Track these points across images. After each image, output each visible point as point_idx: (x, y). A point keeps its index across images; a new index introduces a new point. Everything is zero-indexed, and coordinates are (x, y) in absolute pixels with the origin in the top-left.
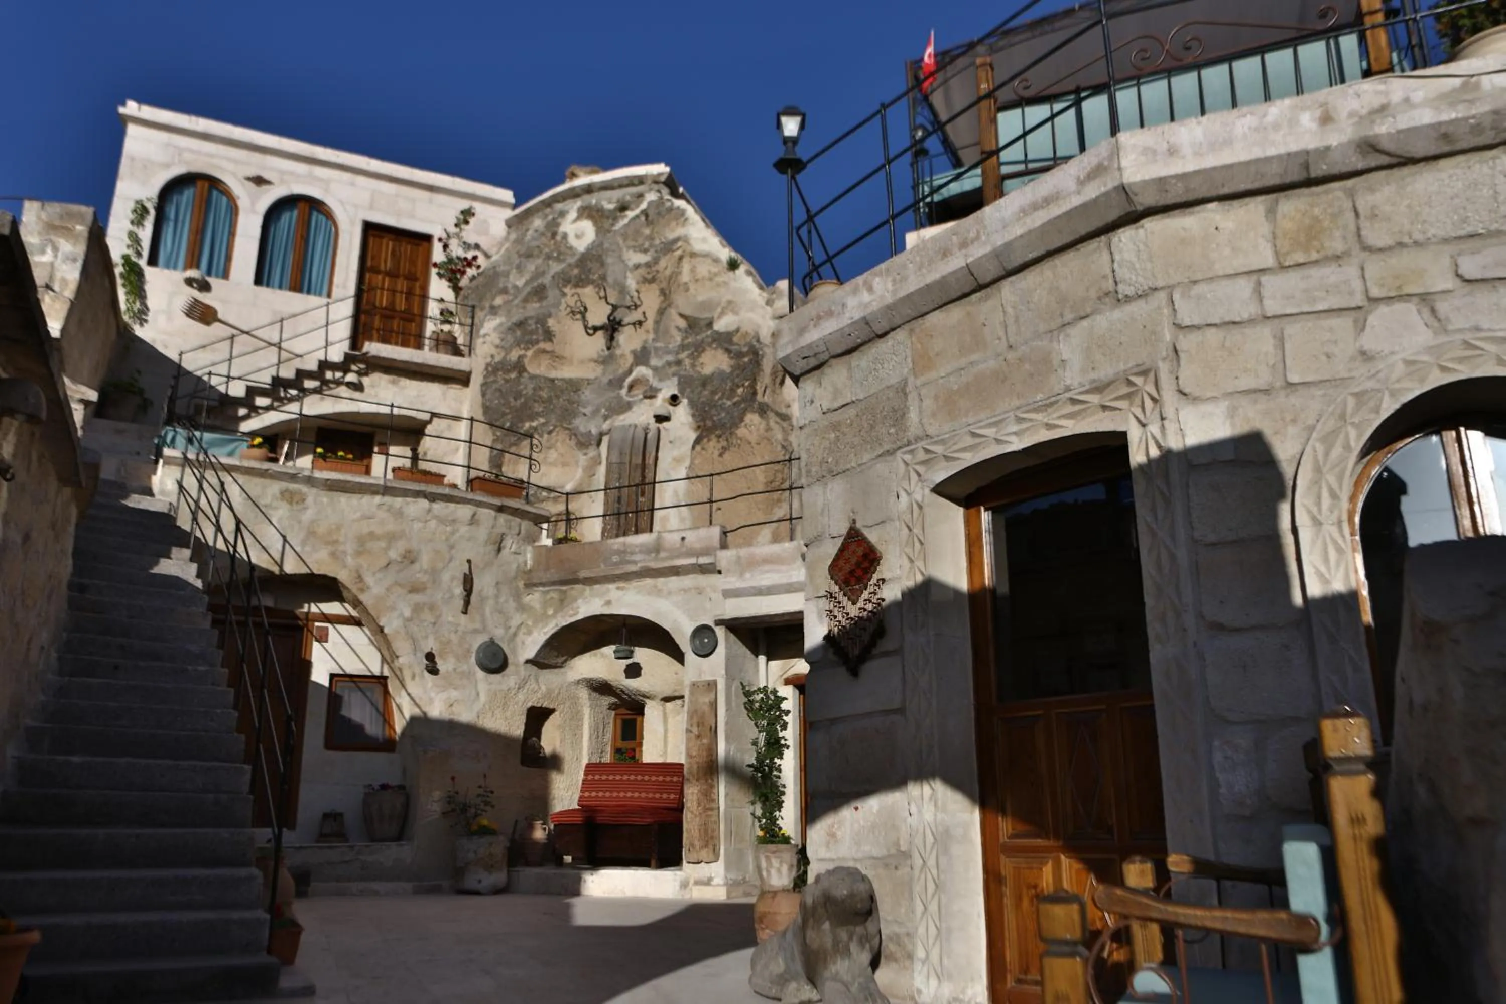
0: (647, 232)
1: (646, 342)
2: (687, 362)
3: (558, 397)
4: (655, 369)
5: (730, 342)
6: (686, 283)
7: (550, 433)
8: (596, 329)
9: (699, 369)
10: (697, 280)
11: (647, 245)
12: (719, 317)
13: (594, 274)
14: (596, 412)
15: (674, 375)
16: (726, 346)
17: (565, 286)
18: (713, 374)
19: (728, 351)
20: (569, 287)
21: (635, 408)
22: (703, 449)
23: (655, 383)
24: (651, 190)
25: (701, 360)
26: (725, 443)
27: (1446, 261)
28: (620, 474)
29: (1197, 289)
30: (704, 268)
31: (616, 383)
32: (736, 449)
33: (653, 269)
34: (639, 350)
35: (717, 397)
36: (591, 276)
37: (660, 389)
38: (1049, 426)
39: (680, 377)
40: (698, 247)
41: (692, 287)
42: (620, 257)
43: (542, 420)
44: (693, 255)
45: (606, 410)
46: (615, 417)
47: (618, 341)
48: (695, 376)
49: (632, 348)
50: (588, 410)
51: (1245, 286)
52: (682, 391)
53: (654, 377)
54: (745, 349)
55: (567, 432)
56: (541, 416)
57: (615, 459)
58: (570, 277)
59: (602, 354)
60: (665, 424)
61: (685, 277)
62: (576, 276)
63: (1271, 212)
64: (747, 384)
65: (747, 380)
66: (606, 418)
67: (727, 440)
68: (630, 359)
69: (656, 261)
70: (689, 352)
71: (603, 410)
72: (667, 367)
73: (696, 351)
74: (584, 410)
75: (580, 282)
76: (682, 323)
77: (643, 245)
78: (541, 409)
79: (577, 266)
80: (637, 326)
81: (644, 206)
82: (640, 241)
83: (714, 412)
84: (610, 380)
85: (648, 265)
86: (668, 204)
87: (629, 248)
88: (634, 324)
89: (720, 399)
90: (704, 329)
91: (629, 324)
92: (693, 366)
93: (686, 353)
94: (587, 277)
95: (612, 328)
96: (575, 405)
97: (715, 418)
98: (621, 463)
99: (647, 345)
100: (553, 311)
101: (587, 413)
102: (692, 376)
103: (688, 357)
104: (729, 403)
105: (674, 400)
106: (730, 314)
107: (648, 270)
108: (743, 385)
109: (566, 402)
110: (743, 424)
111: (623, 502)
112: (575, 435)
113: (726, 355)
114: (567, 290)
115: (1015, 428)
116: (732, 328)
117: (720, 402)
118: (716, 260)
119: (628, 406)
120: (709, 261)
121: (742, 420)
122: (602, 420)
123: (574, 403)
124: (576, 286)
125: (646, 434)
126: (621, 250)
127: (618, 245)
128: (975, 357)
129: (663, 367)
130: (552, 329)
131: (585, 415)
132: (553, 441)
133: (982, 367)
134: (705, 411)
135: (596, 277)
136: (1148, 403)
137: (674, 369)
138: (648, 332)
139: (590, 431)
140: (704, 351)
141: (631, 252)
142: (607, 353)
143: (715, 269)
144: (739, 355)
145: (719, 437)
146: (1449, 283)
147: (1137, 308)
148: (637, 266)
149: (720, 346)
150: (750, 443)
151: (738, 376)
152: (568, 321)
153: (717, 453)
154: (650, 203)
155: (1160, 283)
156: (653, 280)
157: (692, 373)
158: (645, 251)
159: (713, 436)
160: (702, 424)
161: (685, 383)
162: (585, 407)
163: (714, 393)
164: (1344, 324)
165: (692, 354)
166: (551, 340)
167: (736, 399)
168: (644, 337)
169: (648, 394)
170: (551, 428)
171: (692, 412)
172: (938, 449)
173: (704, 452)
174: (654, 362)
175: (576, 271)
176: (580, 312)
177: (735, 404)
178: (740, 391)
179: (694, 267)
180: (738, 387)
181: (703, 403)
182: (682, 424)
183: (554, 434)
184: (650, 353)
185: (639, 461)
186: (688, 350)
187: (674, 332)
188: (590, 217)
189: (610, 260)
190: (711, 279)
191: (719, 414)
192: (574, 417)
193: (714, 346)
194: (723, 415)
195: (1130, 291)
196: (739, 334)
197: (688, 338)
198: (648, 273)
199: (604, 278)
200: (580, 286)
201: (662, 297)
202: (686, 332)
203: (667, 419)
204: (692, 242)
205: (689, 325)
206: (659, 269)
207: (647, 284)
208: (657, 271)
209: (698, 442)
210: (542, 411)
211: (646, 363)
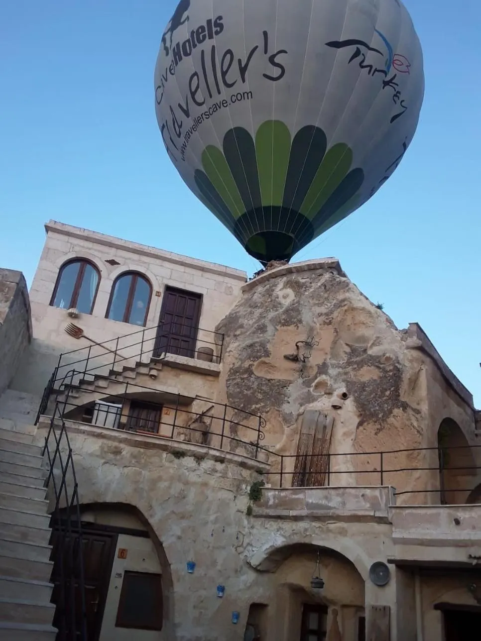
0: (325, 295)
1: (325, 359)
2: (352, 373)
3: (272, 390)
4: (332, 377)
5: (379, 362)
6: (349, 326)
7: (267, 412)
9: (359, 378)
10: (355, 324)
11: (326, 303)
12: (371, 347)
14: (295, 401)
15: (344, 381)
16: (376, 364)
17: (278, 325)
18: (369, 381)
19: (377, 367)
20: (280, 325)
21: (319, 400)
22: (364, 429)
23: (332, 385)
24: (327, 272)
25: (361, 372)
26: (379, 427)
31: (307, 384)
32: (387, 431)
33: (330, 317)
34: (320, 364)
35: (373, 397)
36: (293, 320)
37: (335, 389)
40: (356, 304)
41: (352, 328)
42: (310, 309)
43: (262, 404)
44: (354, 309)
45: (302, 400)
46: (307, 404)
47: (308, 359)
48: (357, 381)
50: (290, 399)
52: (349, 390)
53: (331, 381)
54: (390, 367)
55: (277, 412)
56: (262, 402)
57: (305, 431)
58: (281, 320)
60: (339, 411)
61: (349, 322)
62: (284, 320)
64: (392, 389)
65: (392, 386)
66: (301, 405)
67: (381, 424)
68: (316, 370)
69: (332, 312)
71: (300, 400)
72: (339, 376)
73: (357, 366)
74: (288, 399)
75: (287, 323)
76: (348, 350)
78: (262, 397)
79: (284, 313)
81: (323, 281)
82: (322, 301)
83: (371, 405)
84: (303, 382)
85: (327, 314)
86: (338, 280)
87: (316, 304)
89: (375, 397)
90: (362, 354)
92: (355, 376)
93: (352, 368)
94: (290, 320)
96: (283, 396)
97: (372, 410)
98: (309, 434)
99: (326, 362)
100: (270, 339)
101: (290, 401)
102: (355, 382)
103: (353, 370)
104: (381, 400)
105: (345, 396)
106: (378, 345)
107: (327, 317)
108: (390, 390)
109: (277, 394)
110: (392, 415)
112: (282, 415)
113: (377, 370)
114: (279, 327)
116: (381, 354)
117: (375, 400)
119: (315, 398)
121: (391, 412)
122: (299, 406)
123: (282, 394)
124: (284, 325)
125: (326, 416)
127: (309, 303)
129: (337, 375)
130: (269, 349)
131: (288, 402)
134: (365, 405)
135: (295, 320)
137: (344, 377)
138: (326, 354)
139: (291, 413)
140: (362, 366)
141: (316, 307)
144: (386, 371)
145: (375, 422)
148: (321, 315)
149: (373, 364)
150: (396, 428)
151: (385, 383)
152: (279, 345)
153: (374, 432)
154: (327, 279)
156: (330, 324)
157: (354, 380)
159: (371, 421)
160: (363, 413)
161: (348, 383)
163: (370, 394)
165: (355, 368)
166: (268, 356)
167: (385, 398)
168: (324, 357)
169: (328, 392)
170: (269, 409)
171: (356, 405)
173: (364, 431)
174: (331, 372)
175: (284, 317)
177: (385, 401)
178: (388, 393)
179: (354, 316)
180: (386, 390)
181: (363, 399)
182: (350, 412)
183: (270, 413)
184: (328, 367)
187: (343, 354)
188: (291, 286)
189: (303, 311)
190: (364, 324)
191: (374, 407)
192: (282, 403)
193: (369, 364)
194: (377, 408)
196: (384, 357)
197: (351, 358)
198: (327, 319)
199: (300, 321)
200: (286, 325)
201: (335, 334)
202: (350, 355)
203: (340, 408)
204: (353, 302)
205: (352, 350)
206: (334, 317)
207: (326, 326)
208: (332, 318)
209: (360, 424)
210: (263, 399)
211: (326, 373)
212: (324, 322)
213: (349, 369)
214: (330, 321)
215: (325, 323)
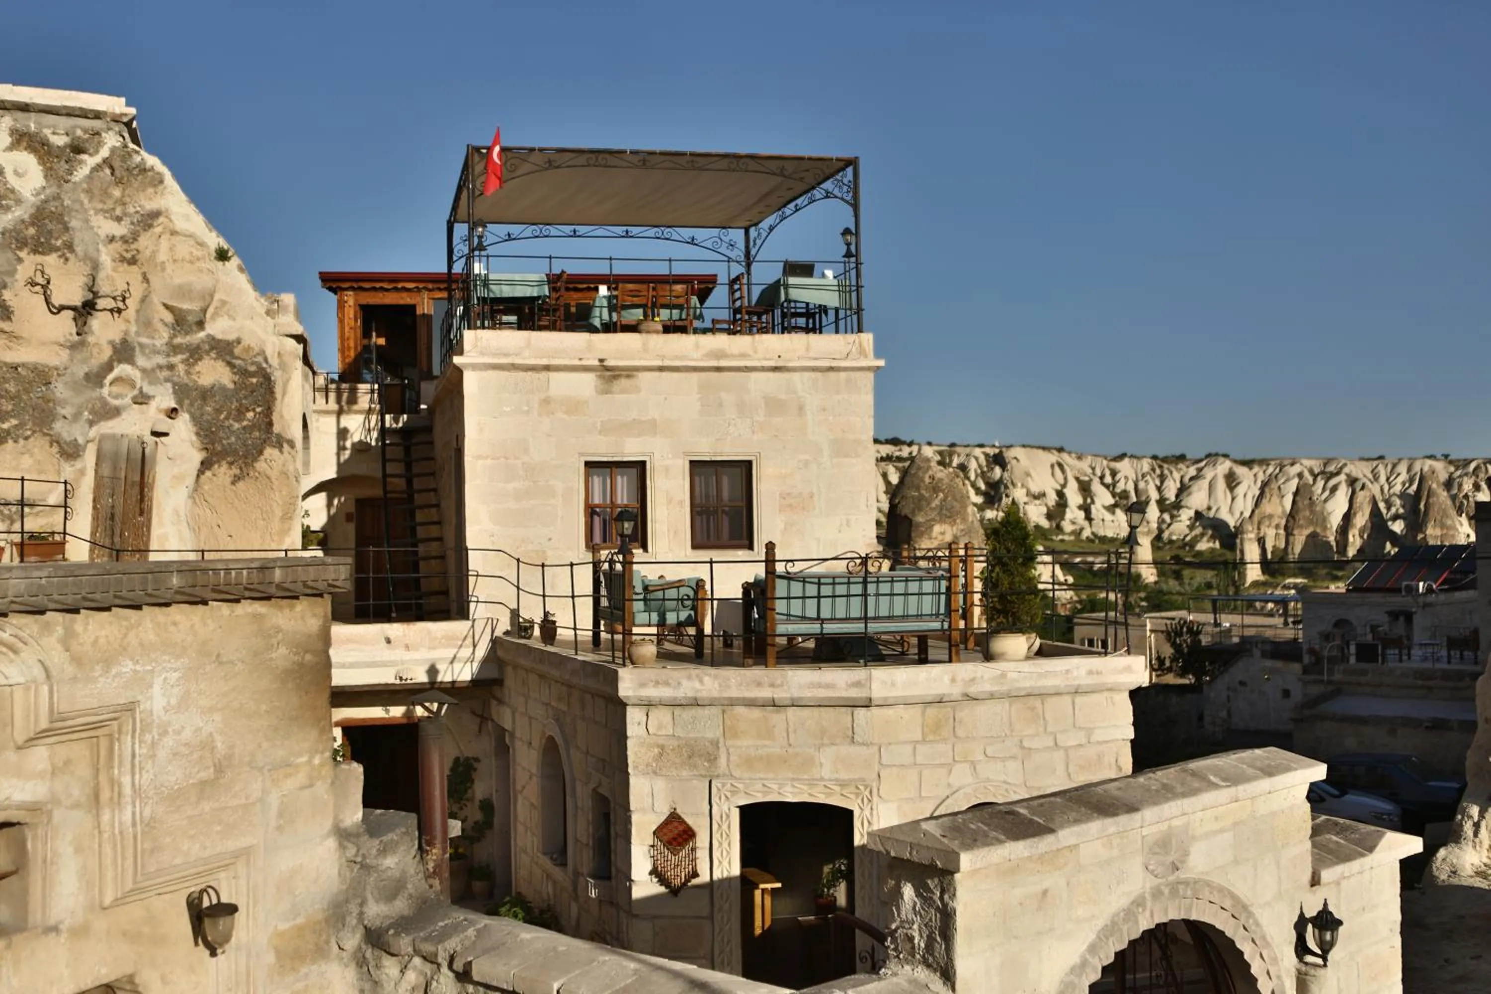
0: (117, 193)
1: (126, 333)
2: (181, 368)
3: (27, 391)
4: (144, 371)
5: (231, 353)
6: (163, 263)
7: (26, 438)
8: (62, 308)
9: (195, 377)
10: (175, 261)
11: (118, 211)
12: (213, 318)
13: (57, 239)
14: (77, 416)
15: (167, 380)
16: (228, 358)
17: (20, 249)
18: (213, 387)
19: (229, 364)
20: (26, 251)
21: (124, 415)
22: (214, 475)
23: (147, 389)
24: (109, 129)
25: (197, 368)
26: (238, 472)
27: (982, 747)
28: (113, 489)
29: (893, 747)
30: (184, 249)
31: (96, 378)
32: (252, 481)
33: (133, 246)
34: (118, 341)
35: (222, 417)
36: (53, 242)
37: (154, 397)
38: (810, 795)
39: (174, 384)
40: (180, 224)
41: (169, 267)
42: (87, 221)
43: (14, 422)
44: (174, 233)
45: (90, 413)
46: (102, 423)
47: (90, 327)
48: (191, 384)
49: (111, 338)
50: (67, 411)
51: (909, 749)
52: (180, 402)
53: (142, 379)
54: (253, 368)
55: (48, 438)
56: (12, 417)
57: (106, 471)
58: (25, 238)
59: (68, 337)
60: (163, 439)
61: (162, 256)
62: (32, 237)
63: (923, 713)
64: (259, 410)
65: (259, 406)
66: (91, 423)
67: (241, 469)
68: (108, 352)
69: (135, 237)
70: (184, 357)
71: (86, 413)
72: (158, 371)
73: (191, 356)
74: (63, 412)
75: (40, 247)
76: (169, 318)
77: (114, 209)
78: (10, 407)
79: (33, 224)
80: (116, 315)
81: (104, 152)
82: (110, 204)
83: (221, 434)
84: (86, 374)
85: (124, 240)
86: (137, 159)
87: (97, 211)
88: (111, 311)
89: (227, 418)
90: (194, 328)
91: (105, 310)
92: (188, 373)
93: (180, 357)
94: (48, 241)
95: (86, 310)
96: (51, 405)
97: (224, 442)
98: (114, 478)
99: (129, 339)
100: (8, 280)
101: (68, 416)
102: (187, 385)
103: (183, 362)
104: (236, 426)
105: (172, 413)
106: (226, 317)
107: (125, 247)
108: (254, 410)
109: (40, 401)
110: (262, 458)
111: (117, 518)
112: (58, 442)
113: (228, 369)
114: (23, 254)
115: (791, 790)
116: (231, 337)
117: (227, 424)
118: (201, 244)
119: (115, 412)
120: (192, 242)
121: (261, 453)
122: (87, 426)
123: (49, 401)
124: (35, 251)
125: (144, 449)
126: (86, 211)
127: (82, 203)
128: (767, 742)
129: (153, 370)
130: (8, 303)
131: (65, 417)
132: (29, 447)
133: (772, 750)
134: (212, 432)
135: (59, 243)
136: (866, 800)
137: (166, 373)
138: (128, 321)
139: (76, 440)
140: (200, 359)
141: (100, 217)
142: (76, 338)
143: (198, 253)
144: (244, 373)
145: (231, 464)
146: (982, 757)
147: (863, 750)
148: (112, 239)
149: (219, 357)
150: (269, 478)
151: (246, 398)
152: (25, 293)
153: (229, 480)
154: (113, 150)
155: (876, 741)
156: (133, 261)
157: (186, 380)
158: (119, 219)
159: (224, 463)
160: (210, 446)
161: (182, 391)
162: (63, 408)
163: (218, 411)
164: (944, 771)
165: (187, 360)
166: (9, 319)
167: (245, 423)
168: (123, 327)
169: (140, 400)
170: (29, 433)
171: (195, 429)
172: (740, 786)
173: (215, 478)
174: (141, 361)
175: (32, 231)
176: (43, 286)
177: (244, 428)
178: (250, 415)
179: (174, 245)
180: (248, 410)
181: (208, 421)
182: (183, 440)
183: (32, 439)
184: (133, 349)
185: (137, 478)
186: (183, 353)
187: (159, 326)
188: (31, 149)
189: (74, 224)
190: (191, 262)
191: (228, 438)
192: (53, 420)
193: (213, 355)
194: (233, 439)
195: (860, 740)
196: (240, 346)
197: (175, 336)
198: (127, 251)
199: (70, 247)
200: (40, 253)
201: (145, 285)
202: (174, 329)
203: (166, 434)
204: (173, 217)
205: (176, 321)
206: (140, 249)
207: (126, 265)
208: (138, 251)
209: (205, 465)
210: (13, 410)
211: (130, 361)
212: (121, 256)
213: (177, 359)
214: (133, 256)
215: (123, 259)
